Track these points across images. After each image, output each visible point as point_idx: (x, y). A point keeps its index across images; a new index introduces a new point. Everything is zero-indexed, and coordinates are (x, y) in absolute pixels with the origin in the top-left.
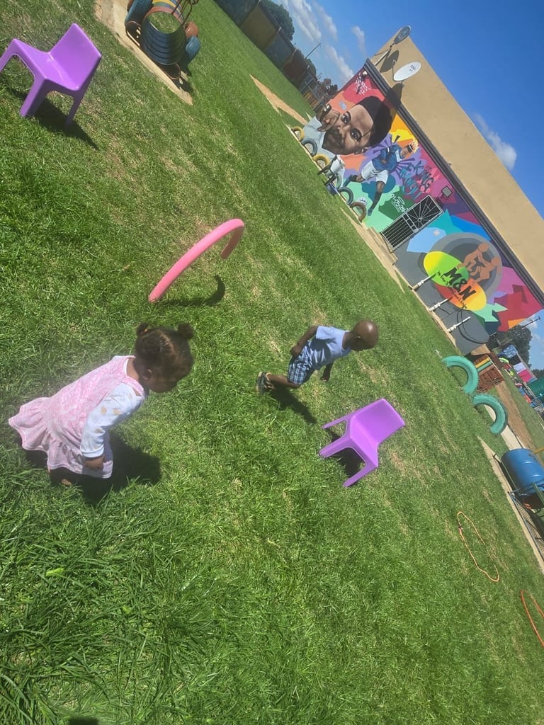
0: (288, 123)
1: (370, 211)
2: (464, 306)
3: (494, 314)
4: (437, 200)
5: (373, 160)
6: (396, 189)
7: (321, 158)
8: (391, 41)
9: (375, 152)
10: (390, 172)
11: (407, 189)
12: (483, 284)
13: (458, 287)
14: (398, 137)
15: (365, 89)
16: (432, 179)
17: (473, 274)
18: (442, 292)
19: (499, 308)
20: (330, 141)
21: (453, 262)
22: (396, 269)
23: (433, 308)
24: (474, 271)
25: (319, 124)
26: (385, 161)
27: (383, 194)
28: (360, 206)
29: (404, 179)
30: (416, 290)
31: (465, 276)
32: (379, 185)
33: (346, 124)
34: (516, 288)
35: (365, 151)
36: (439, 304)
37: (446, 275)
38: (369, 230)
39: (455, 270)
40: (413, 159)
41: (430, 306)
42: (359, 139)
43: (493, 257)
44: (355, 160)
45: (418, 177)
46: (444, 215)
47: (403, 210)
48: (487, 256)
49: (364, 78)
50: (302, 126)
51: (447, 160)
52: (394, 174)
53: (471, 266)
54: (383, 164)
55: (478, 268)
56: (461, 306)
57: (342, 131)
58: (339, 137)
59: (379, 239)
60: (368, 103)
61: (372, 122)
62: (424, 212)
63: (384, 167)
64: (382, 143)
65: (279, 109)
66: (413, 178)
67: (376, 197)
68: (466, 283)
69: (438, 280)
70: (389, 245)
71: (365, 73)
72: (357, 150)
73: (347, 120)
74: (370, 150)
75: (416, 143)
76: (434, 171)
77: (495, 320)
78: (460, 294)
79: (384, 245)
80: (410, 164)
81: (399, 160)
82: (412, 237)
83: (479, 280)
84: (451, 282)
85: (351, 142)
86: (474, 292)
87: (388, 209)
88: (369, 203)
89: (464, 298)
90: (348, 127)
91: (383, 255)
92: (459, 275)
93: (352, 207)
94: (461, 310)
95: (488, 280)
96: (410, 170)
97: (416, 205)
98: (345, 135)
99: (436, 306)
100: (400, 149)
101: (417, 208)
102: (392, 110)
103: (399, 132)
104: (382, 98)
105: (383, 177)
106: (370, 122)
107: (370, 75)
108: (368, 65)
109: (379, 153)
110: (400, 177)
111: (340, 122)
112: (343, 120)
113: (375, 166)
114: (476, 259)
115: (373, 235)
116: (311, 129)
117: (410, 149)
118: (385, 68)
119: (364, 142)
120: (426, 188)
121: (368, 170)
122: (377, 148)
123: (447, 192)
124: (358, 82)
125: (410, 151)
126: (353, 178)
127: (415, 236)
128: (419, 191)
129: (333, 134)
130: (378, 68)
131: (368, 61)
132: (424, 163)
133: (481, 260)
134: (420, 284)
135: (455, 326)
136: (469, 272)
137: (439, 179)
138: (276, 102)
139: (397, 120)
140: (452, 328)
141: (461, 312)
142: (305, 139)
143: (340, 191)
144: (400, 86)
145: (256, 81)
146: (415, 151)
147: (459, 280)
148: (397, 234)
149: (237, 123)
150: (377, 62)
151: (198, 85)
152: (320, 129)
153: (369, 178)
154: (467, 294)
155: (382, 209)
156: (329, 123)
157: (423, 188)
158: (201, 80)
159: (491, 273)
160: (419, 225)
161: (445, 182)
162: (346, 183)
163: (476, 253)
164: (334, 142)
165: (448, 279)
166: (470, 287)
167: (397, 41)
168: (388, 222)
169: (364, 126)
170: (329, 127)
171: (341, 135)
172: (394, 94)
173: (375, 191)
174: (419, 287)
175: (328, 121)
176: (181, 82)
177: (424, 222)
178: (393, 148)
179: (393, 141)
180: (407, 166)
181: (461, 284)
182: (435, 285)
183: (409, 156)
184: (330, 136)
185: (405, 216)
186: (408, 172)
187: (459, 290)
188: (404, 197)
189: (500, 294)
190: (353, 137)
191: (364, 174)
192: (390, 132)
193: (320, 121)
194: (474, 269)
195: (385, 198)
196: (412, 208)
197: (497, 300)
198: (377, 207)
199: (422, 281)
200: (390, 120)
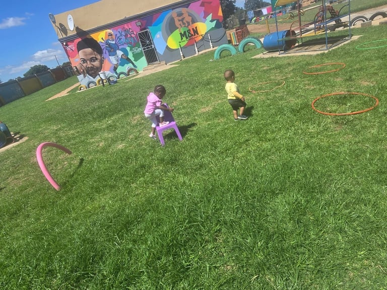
0: (76, 91)
1: (135, 66)
2: (202, 35)
3: (212, 21)
4: (141, 30)
5: (110, 56)
6: (128, 49)
7: (99, 81)
8: (54, 25)
9: (105, 53)
10: (118, 49)
11: (130, 43)
12: (194, 21)
13: (191, 35)
14: (102, 39)
15: (72, 46)
16: (129, 29)
17: (186, 25)
18: (190, 44)
19: (210, 17)
20: (93, 73)
21: (177, 33)
22: (169, 64)
23: (197, 52)
24: (185, 24)
25: (82, 75)
26: (112, 49)
27: (129, 57)
28: (130, 70)
29: (125, 43)
30: (184, 57)
31: (186, 29)
32: (123, 57)
33: (87, 62)
34: (202, 5)
35: (103, 58)
36: (196, 48)
37: (182, 39)
38: (144, 70)
39: (181, 34)
40: (116, 35)
41: (196, 53)
42: (97, 59)
43: (181, 11)
44: (106, 65)
45: (126, 36)
46: (150, 29)
47: (140, 49)
48: (180, 15)
49: (67, 45)
50: (80, 85)
51: (122, 18)
52: (120, 47)
53: (182, 24)
54: (113, 51)
55: (184, 21)
56: (201, 37)
57: (90, 66)
58: (92, 68)
59: (151, 67)
60: (80, 47)
61: (90, 49)
62: (145, 39)
63: (115, 51)
64: (102, 48)
65: (68, 93)
66: (126, 38)
67: (129, 61)
68: (190, 30)
69: (183, 44)
70: (155, 63)
71: (65, 43)
72: (102, 62)
73: (84, 61)
74: (104, 55)
75: (109, 31)
76: (126, 26)
77: (215, 22)
78: (195, 35)
79: (155, 65)
80: (118, 37)
81: (114, 42)
82: (156, 50)
83: (191, 23)
84: (187, 38)
85: (96, 63)
86: (196, 28)
87: (137, 57)
88: (130, 65)
89: (198, 34)
90: (88, 61)
91: (159, 68)
92: (185, 32)
93: (129, 75)
94: (203, 37)
95: (192, 18)
96: (121, 38)
97: (140, 42)
98: (92, 65)
99: (197, 50)
100: (109, 40)
101: (142, 42)
102: (88, 37)
103: (100, 37)
104: (80, 40)
105: (120, 53)
106: (89, 50)
107: (67, 41)
108: (61, 41)
109: (107, 51)
110: (123, 45)
111: (85, 65)
112: (84, 63)
113: (113, 55)
114: (179, 21)
115: (147, 69)
116: (83, 81)
117: (110, 35)
118: (66, 33)
119: (99, 57)
120: (133, 33)
121: (113, 60)
122: (104, 52)
123: (139, 24)
124: (68, 49)
125: (112, 35)
126: (115, 69)
127: (156, 48)
128: (133, 38)
129: (90, 71)
130: (64, 36)
131: (59, 40)
132: (120, 30)
133: (180, 18)
134: (182, 54)
135: (211, 44)
136: (185, 26)
137: (131, 25)
138: (64, 93)
139: (93, 36)
140: (211, 46)
141: (204, 38)
142: (87, 86)
143: (119, 78)
144: (77, 29)
145: (50, 99)
146: (113, 33)
147: (187, 34)
148: (152, 57)
149: (51, 120)
150: (61, 36)
151: (25, 131)
152: (85, 76)
153: (118, 61)
154: (196, 31)
155: (136, 60)
156: (83, 70)
157: (132, 35)
158: (25, 129)
159: (189, 16)
160: (151, 44)
161: (133, 22)
162: (116, 73)
163: (176, 19)
164: (93, 72)
165: (184, 38)
166: (193, 29)
167: (54, 22)
168: (143, 59)
169: (91, 54)
170: (85, 72)
171: (91, 67)
172: (80, 33)
173: (125, 60)
174: (183, 55)
175: (82, 71)
176: (18, 139)
177: (150, 41)
178: (107, 43)
179: (103, 42)
180: (118, 39)
181: (189, 33)
182: (185, 47)
183: (114, 37)
184: (90, 72)
185: (144, 49)
186: (122, 40)
187: (192, 35)
188: (134, 47)
189: (202, 14)
190: (94, 61)
191: (115, 62)
192: (98, 42)
193: (80, 74)
194: (184, 24)
195: (131, 56)
196: (141, 44)
197: (205, 17)
198: (134, 62)
199: (181, 52)
200: (92, 39)
